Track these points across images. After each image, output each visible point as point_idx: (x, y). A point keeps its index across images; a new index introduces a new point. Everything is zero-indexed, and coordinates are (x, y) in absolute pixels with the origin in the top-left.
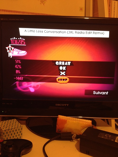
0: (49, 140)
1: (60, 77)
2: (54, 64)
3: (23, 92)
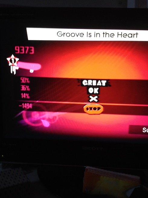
1: (88, 105)
2: (80, 84)
3: (33, 127)
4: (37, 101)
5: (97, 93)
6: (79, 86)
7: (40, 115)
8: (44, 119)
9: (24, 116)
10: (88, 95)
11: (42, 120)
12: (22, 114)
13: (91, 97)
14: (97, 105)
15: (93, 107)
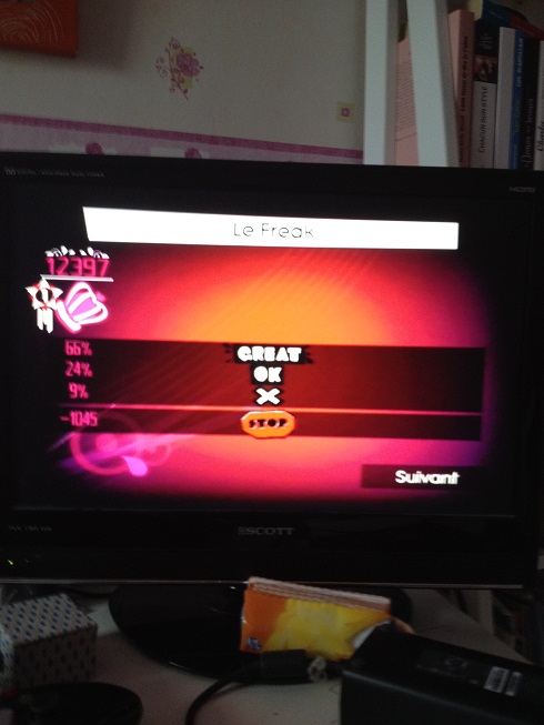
4: (113, 406)
5: (279, 380)
6: (228, 361)
7: (121, 444)
8: (131, 454)
9: (75, 448)
10: (254, 387)
11: (127, 459)
12: (67, 443)
13: (260, 391)
14: (278, 413)
15: (268, 418)
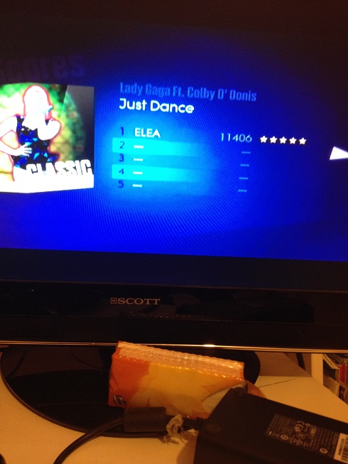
0: (83, 434)
